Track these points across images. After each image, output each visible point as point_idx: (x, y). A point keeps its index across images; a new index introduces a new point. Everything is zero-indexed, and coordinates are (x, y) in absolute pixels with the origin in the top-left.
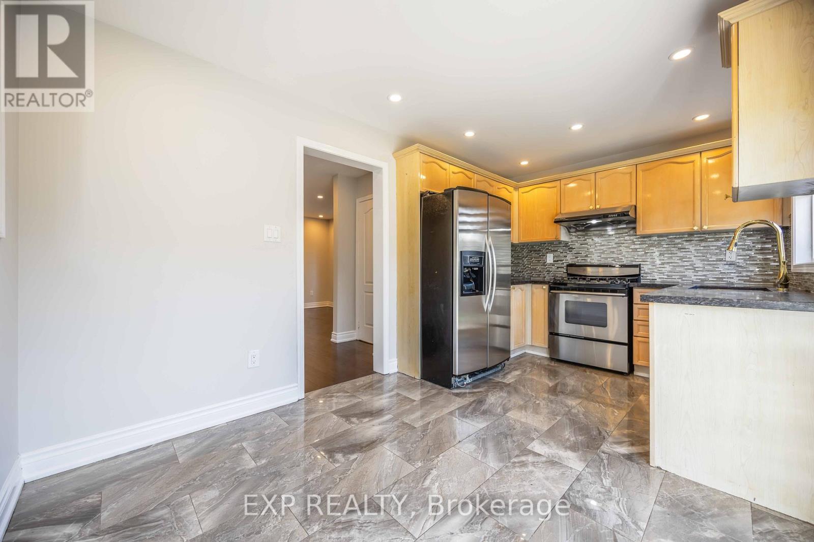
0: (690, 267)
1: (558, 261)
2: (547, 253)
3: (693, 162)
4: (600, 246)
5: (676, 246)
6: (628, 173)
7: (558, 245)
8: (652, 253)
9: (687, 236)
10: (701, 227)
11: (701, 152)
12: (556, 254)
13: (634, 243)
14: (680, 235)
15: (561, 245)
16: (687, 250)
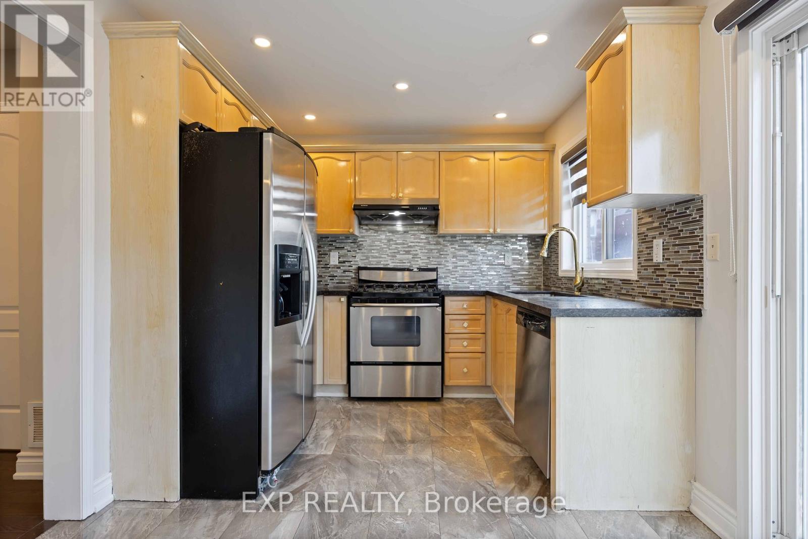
0: (478, 271)
1: (344, 262)
2: (330, 251)
3: (488, 160)
4: (395, 244)
5: (467, 248)
6: (431, 160)
7: (345, 241)
8: (446, 254)
9: (475, 238)
10: (495, 230)
11: (494, 152)
12: (342, 252)
13: (429, 243)
14: (469, 236)
15: (349, 241)
16: (476, 253)
